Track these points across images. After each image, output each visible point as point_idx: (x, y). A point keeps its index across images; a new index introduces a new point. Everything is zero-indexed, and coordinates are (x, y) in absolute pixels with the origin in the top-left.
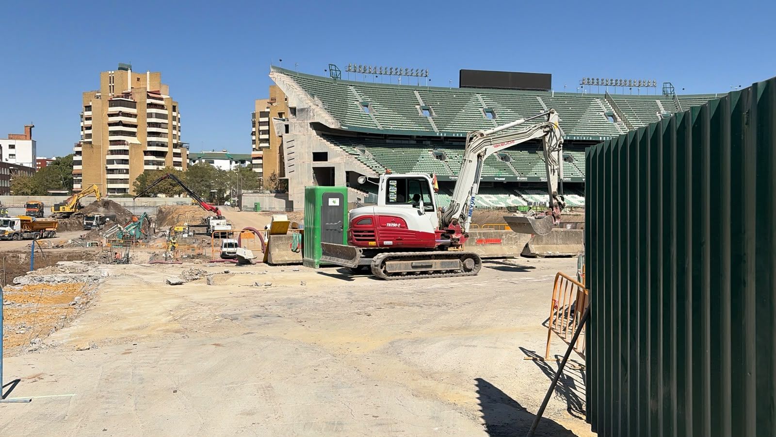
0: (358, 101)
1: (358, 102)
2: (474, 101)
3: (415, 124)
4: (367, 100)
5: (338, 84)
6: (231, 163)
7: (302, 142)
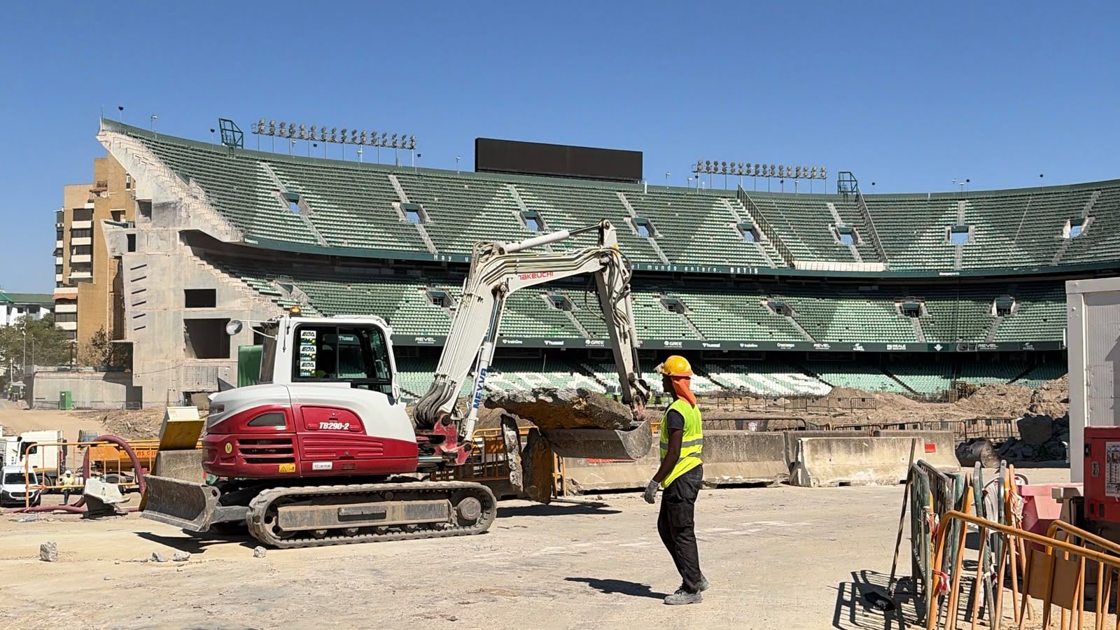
0: (278, 190)
1: (278, 194)
2: (503, 197)
3: (391, 237)
4: (295, 190)
5: (237, 158)
6: (9, 312)
7: (164, 269)
